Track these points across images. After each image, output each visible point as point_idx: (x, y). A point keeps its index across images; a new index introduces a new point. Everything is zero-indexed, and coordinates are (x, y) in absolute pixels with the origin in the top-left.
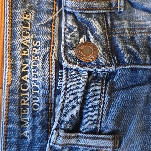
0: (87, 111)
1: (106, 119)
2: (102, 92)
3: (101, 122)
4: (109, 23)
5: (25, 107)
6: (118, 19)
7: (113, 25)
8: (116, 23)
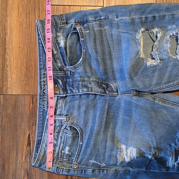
0: (58, 109)
1: (64, 111)
2: (62, 103)
4: (65, 80)
5: (45, 100)
6: (68, 78)
7: (66, 81)
8: (67, 80)
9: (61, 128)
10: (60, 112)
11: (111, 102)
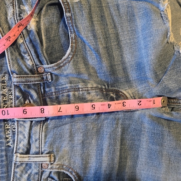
0: (33, 142)
2: (40, 131)
3: (42, 148)
4: (42, 90)
5: (8, 129)
8: (47, 90)
9: (41, 177)
10: (37, 148)
11: (127, 122)
